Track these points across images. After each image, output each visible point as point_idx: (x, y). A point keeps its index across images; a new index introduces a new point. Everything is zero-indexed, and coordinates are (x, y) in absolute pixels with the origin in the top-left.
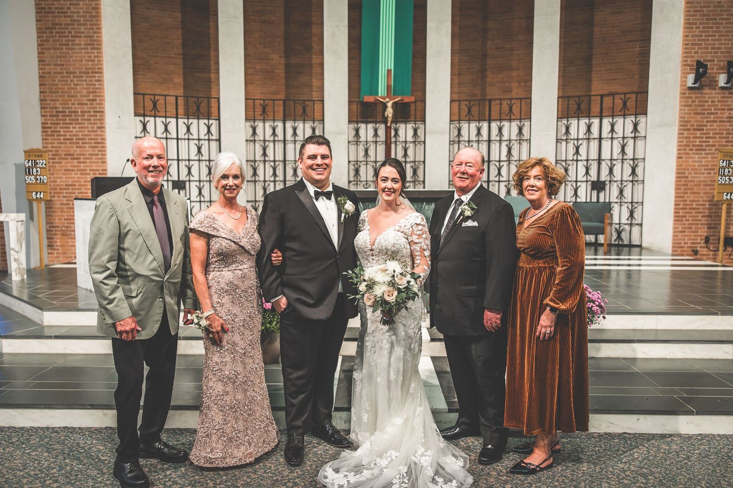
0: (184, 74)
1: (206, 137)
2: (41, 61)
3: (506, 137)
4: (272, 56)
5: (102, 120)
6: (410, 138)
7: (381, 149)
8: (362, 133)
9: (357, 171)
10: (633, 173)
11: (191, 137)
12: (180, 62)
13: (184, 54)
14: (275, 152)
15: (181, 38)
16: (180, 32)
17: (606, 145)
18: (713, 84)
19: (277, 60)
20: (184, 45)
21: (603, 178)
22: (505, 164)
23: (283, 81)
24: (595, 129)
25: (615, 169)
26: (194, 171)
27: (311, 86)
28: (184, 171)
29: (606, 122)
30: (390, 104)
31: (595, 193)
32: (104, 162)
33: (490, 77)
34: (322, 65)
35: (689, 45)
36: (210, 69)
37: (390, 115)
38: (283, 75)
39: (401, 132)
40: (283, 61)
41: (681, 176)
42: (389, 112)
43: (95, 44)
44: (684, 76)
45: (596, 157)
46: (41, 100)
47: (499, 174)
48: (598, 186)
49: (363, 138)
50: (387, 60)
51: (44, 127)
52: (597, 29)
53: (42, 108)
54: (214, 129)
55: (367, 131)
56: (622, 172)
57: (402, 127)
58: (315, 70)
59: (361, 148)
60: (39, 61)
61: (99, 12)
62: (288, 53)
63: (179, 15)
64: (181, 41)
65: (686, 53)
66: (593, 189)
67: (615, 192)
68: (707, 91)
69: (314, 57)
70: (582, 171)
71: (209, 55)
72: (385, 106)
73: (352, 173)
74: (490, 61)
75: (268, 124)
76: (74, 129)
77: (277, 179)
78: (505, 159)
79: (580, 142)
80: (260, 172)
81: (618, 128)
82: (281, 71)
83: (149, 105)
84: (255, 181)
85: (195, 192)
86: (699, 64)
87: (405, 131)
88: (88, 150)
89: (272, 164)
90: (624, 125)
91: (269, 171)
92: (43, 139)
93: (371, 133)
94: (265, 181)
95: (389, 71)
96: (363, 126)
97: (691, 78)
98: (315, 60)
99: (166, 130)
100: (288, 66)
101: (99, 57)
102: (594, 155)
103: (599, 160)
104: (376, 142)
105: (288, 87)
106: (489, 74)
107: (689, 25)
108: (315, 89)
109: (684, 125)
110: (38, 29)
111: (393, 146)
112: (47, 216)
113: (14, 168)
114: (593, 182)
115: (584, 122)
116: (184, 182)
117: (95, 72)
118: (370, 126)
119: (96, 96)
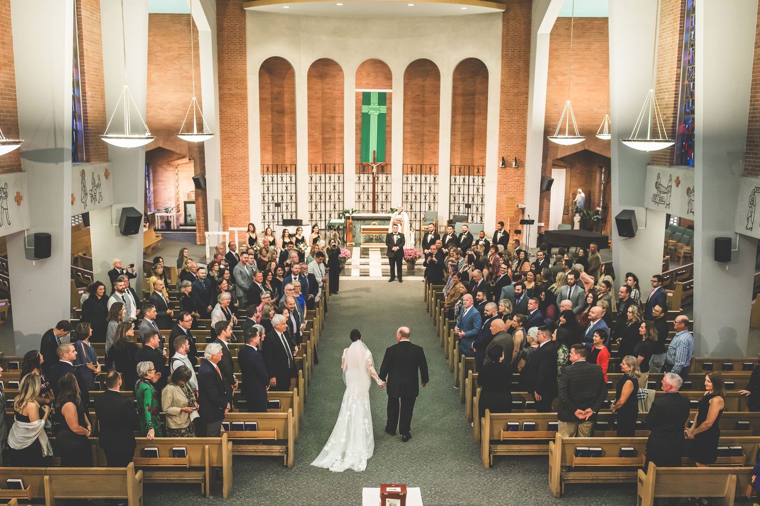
0: (272, 145)
1: (290, 182)
2: (222, 153)
3: (428, 182)
4: (316, 134)
5: (248, 178)
6: (384, 181)
7: (371, 186)
8: (362, 178)
9: (359, 196)
10: (482, 201)
11: (283, 183)
12: (270, 139)
13: (273, 135)
14: (321, 188)
15: (271, 127)
16: (270, 125)
17: (471, 187)
18: (510, 166)
19: (318, 135)
20: (272, 131)
21: (470, 203)
22: (428, 194)
23: (321, 146)
24: (467, 180)
25: (475, 199)
26: (284, 198)
27: (335, 148)
28: (280, 198)
29: (471, 177)
30: (374, 167)
31: (467, 209)
32: (249, 197)
33: (426, 145)
34: (342, 138)
35: (501, 149)
36: (285, 142)
37: (375, 172)
38: (321, 143)
39: (380, 179)
40: (321, 136)
41: (498, 204)
42: (375, 170)
43: (245, 146)
44: (499, 163)
45: (467, 193)
46: (222, 170)
47: (425, 199)
48: (468, 206)
49: (362, 181)
50: (373, 146)
51: (223, 182)
52: (476, 126)
53: (222, 173)
54: (293, 179)
55: (364, 178)
56: (478, 200)
57: (380, 176)
58: (339, 140)
59: (361, 186)
60: (221, 153)
61: (248, 132)
62: (323, 132)
63: (270, 116)
64: (271, 129)
65: (500, 153)
66: (466, 207)
67: (475, 209)
68: (508, 168)
69: (336, 134)
70: (461, 199)
71: (284, 135)
72: (373, 168)
73: (357, 197)
74: (426, 138)
75: (317, 175)
76: (236, 182)
77: (322, 201)
78: (428, 192)
79: (461, 186)
80: (314, 197)
81: (476, 181)
82: (320, 141)
83: (265, 169)
84: (312, 202)
85: (285, 207)
86: (503, 158)
87: (382, 178)
88: (242, 191)
89: (319, 194)
90: (478, 179)
91: (318, 197)
92: (222, 187)
93: (366, 179)
94: (316, 202)
95: (374, 152)
96: (362, 175)
97: (501, 163)
98: (337, 135)
99: (273, 180)
100: (323, 139)
101: (247, 151)
102: (466, 192)
103: (468, 195)
104: (368, 183)
105: (323, 149)
106: (425, 143)
107: (500, 141)
108: (337, 150)
109: (499, 182)
110: (221, 139)
111: (376, 185)
112: (223, 220)
113: (214, 201)
114: (466, 204)
115: (462, 177)
116: (280, 203)
117: (245, 158)
118: (366, 175)
119: (245, 168)
